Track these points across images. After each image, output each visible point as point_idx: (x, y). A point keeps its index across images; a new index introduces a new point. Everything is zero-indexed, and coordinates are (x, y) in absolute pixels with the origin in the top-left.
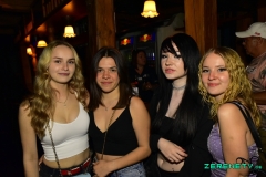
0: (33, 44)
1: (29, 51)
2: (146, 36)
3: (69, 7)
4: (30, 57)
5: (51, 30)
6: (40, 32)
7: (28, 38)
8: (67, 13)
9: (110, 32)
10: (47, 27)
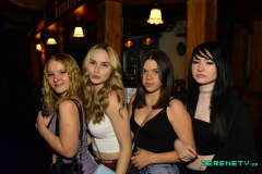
0: (43, 41)
1: (39, 47)
2: (148, 40)
3: (80, 10)
4: (39, 53)
5: (61, 29)
6: (51, 31)
7: (38, 36)
8: (78, 15)
9: (118, 36)
10: (57, 26)
